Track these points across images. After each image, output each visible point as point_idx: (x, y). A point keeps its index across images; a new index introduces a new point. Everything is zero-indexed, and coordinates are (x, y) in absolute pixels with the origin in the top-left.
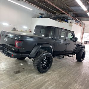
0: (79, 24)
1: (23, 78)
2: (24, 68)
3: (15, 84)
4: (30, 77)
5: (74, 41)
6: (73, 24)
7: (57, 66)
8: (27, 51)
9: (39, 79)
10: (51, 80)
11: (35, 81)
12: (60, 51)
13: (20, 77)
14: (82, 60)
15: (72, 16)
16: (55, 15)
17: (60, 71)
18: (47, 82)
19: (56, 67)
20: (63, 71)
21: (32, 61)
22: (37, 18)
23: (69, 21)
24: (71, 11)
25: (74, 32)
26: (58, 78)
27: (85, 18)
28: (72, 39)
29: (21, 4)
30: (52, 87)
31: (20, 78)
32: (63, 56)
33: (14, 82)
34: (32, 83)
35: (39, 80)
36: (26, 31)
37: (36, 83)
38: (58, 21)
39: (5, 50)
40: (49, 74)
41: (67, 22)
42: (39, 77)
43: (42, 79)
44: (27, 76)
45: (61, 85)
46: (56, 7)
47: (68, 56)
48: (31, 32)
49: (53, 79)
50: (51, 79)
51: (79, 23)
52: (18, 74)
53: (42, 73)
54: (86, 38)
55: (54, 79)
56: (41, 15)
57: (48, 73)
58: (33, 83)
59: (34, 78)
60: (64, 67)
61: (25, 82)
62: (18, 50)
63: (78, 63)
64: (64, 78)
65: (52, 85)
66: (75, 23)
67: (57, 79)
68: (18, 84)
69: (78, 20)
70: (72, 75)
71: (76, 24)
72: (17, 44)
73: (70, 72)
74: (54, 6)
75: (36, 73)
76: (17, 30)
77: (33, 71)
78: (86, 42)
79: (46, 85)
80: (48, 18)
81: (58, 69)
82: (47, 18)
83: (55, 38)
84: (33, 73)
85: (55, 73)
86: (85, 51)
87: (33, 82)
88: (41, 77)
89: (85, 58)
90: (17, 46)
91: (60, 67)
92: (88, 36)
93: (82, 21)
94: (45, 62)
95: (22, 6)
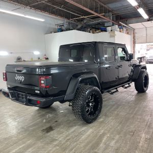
0: (125, 31)
1: (62, 136)
2: (56, 121)
3: (54, 149)
4: (73, 134)
5: (128, 60)
6: (116, 32)
7: (109, 107)
8: (61, 91)
9: (88, 133)
10: (109, 131)
11: (83, 137)
12: (110, 80)
13: (56, 136)
14: (145, 89)
15: (111, 19)
16: (82, 23)
17: (118, 115)
18: (104, 136)
19: (108, 109)
20: (123, 114)
21: (69, 106)
22: (53, 34)
23: (109, 29)
24: (109, 11)
25: (124, 45)
26: (118, 126)
27: (134, 20)
28: (124, 57)
29: (23, 13)
30: (116, 142)
31: (57, 138)
32: (116, 89)
33: (51, 146)
34: (80, 142)
35: (89, 135)
36: (39, 59)
37: (86, 141)
38: (90, 32)
39: (20, 96)
40: (102, 122)
41: (106, 31)
42: (88, 131)
43: (93, 132)
44: (67, 133)
45: (128, 136)
46: (85, 9)
47: (123, 86)
48: (47, 59)
49: (111, 129)
50: (108, 129)
51: (125, 29)
52: (52, 132)
53: (90, 123)
54: (139, 52)
55: (113, 129)
56: (59, 27)
57: (99, 121)
58: (82, 143)
59: (81, 134)
60: (120, 107)
61: (69, 143)
62: (47, 91)
63: (141, 96)
64: (128, 124)
65: (113, 139)
66: (119, 29)
67: (118, 128)
68: (58, 148)
69: (122, 24)
70: (139, 117)
71: (120, 32)
72: (42, 82)
73: (134, 113)
74: (81, 7)
75: (79, 125)
76: (24, 61)
77: (75, 123)
78: (140, 59)
79: (104, 141)
80: (72, 29)
81: (113, 111)
82: (70, 30)
83: (99, 60)
84: (75, 126)
85: (111, 118)
86: (147, 74)
87: (80, 140)
88: (91, 130)
89: (149, 86)
90: (43, 85)
91: (114, 107)
92: (141, 49)
93: (129, 25)
94: (91, 104)
95: (27, 17)
